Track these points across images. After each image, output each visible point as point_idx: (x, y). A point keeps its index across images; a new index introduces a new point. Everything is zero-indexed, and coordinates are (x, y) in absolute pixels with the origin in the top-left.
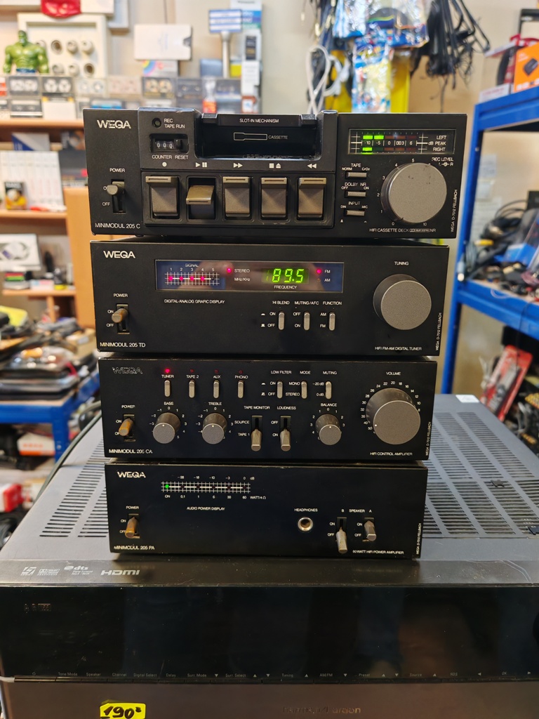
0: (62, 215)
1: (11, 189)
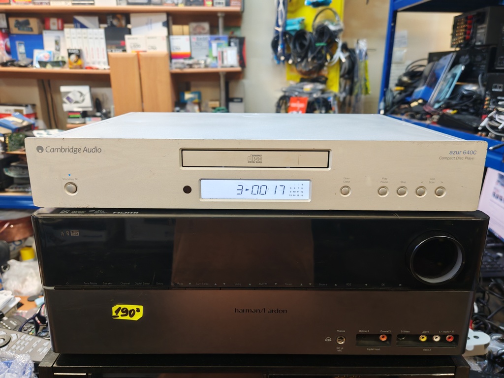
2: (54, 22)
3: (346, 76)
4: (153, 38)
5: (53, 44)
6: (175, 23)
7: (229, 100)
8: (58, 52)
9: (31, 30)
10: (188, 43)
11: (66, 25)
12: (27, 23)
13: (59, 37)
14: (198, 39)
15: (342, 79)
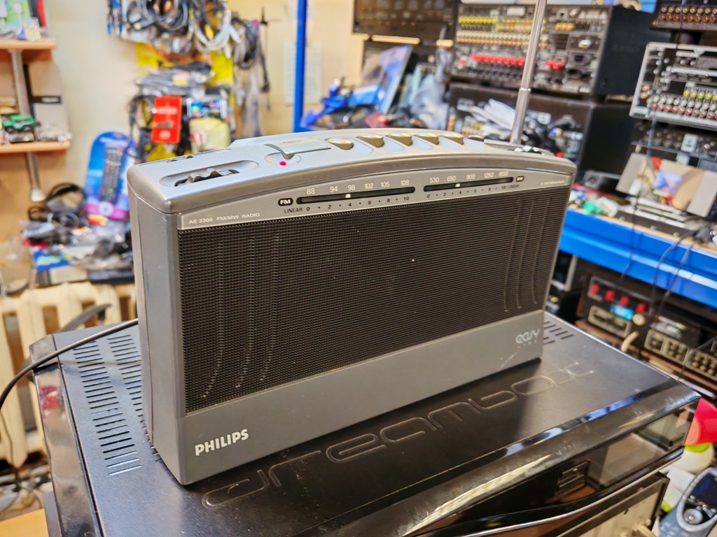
3: (244, 65)
7: (33, 99)
15: (236, 68)
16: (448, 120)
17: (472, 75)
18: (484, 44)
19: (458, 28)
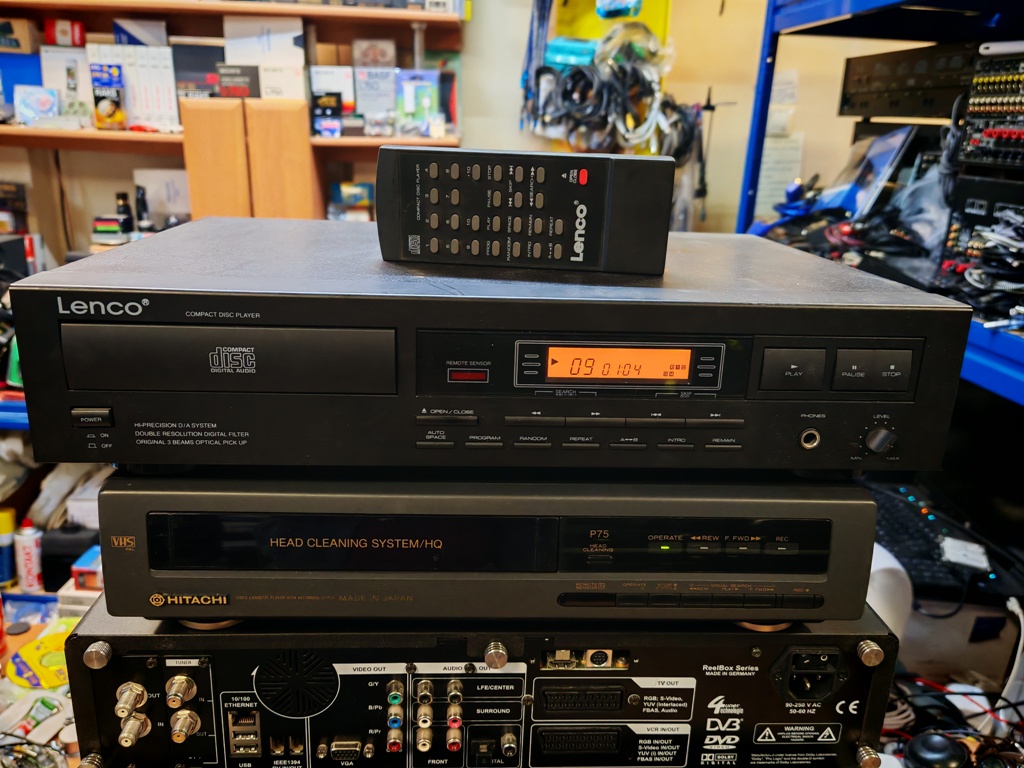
0: (177, 138)
1: (104, 98)
2: (63, 29)
4: (275, 70)
5: (64, 74)
6: (321, 39)
8: (72, 93)
9: (17, 44)
10: (351, 81)
11: (90, 36)
12: (8, 29)
13: (75, 61)
14: (370, 74)
16: (949, 232)
17: (988, 160)
18: (1008, 113)
19: (972, 93)
